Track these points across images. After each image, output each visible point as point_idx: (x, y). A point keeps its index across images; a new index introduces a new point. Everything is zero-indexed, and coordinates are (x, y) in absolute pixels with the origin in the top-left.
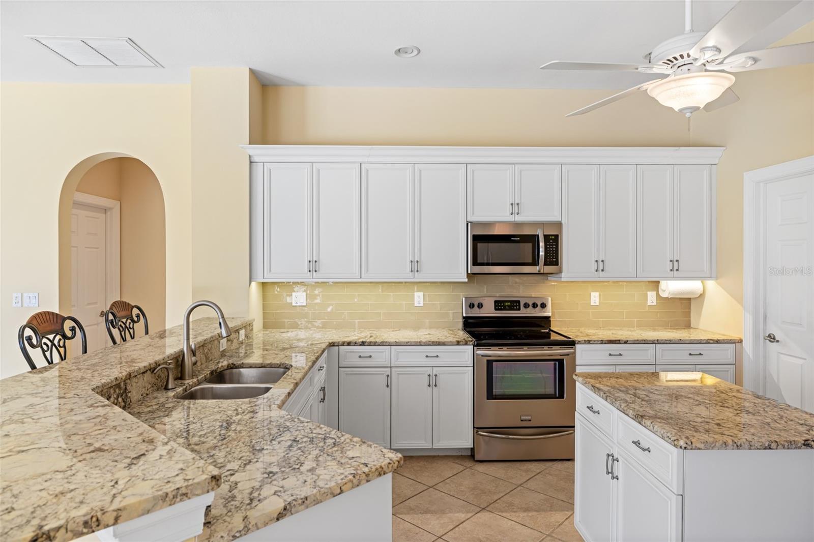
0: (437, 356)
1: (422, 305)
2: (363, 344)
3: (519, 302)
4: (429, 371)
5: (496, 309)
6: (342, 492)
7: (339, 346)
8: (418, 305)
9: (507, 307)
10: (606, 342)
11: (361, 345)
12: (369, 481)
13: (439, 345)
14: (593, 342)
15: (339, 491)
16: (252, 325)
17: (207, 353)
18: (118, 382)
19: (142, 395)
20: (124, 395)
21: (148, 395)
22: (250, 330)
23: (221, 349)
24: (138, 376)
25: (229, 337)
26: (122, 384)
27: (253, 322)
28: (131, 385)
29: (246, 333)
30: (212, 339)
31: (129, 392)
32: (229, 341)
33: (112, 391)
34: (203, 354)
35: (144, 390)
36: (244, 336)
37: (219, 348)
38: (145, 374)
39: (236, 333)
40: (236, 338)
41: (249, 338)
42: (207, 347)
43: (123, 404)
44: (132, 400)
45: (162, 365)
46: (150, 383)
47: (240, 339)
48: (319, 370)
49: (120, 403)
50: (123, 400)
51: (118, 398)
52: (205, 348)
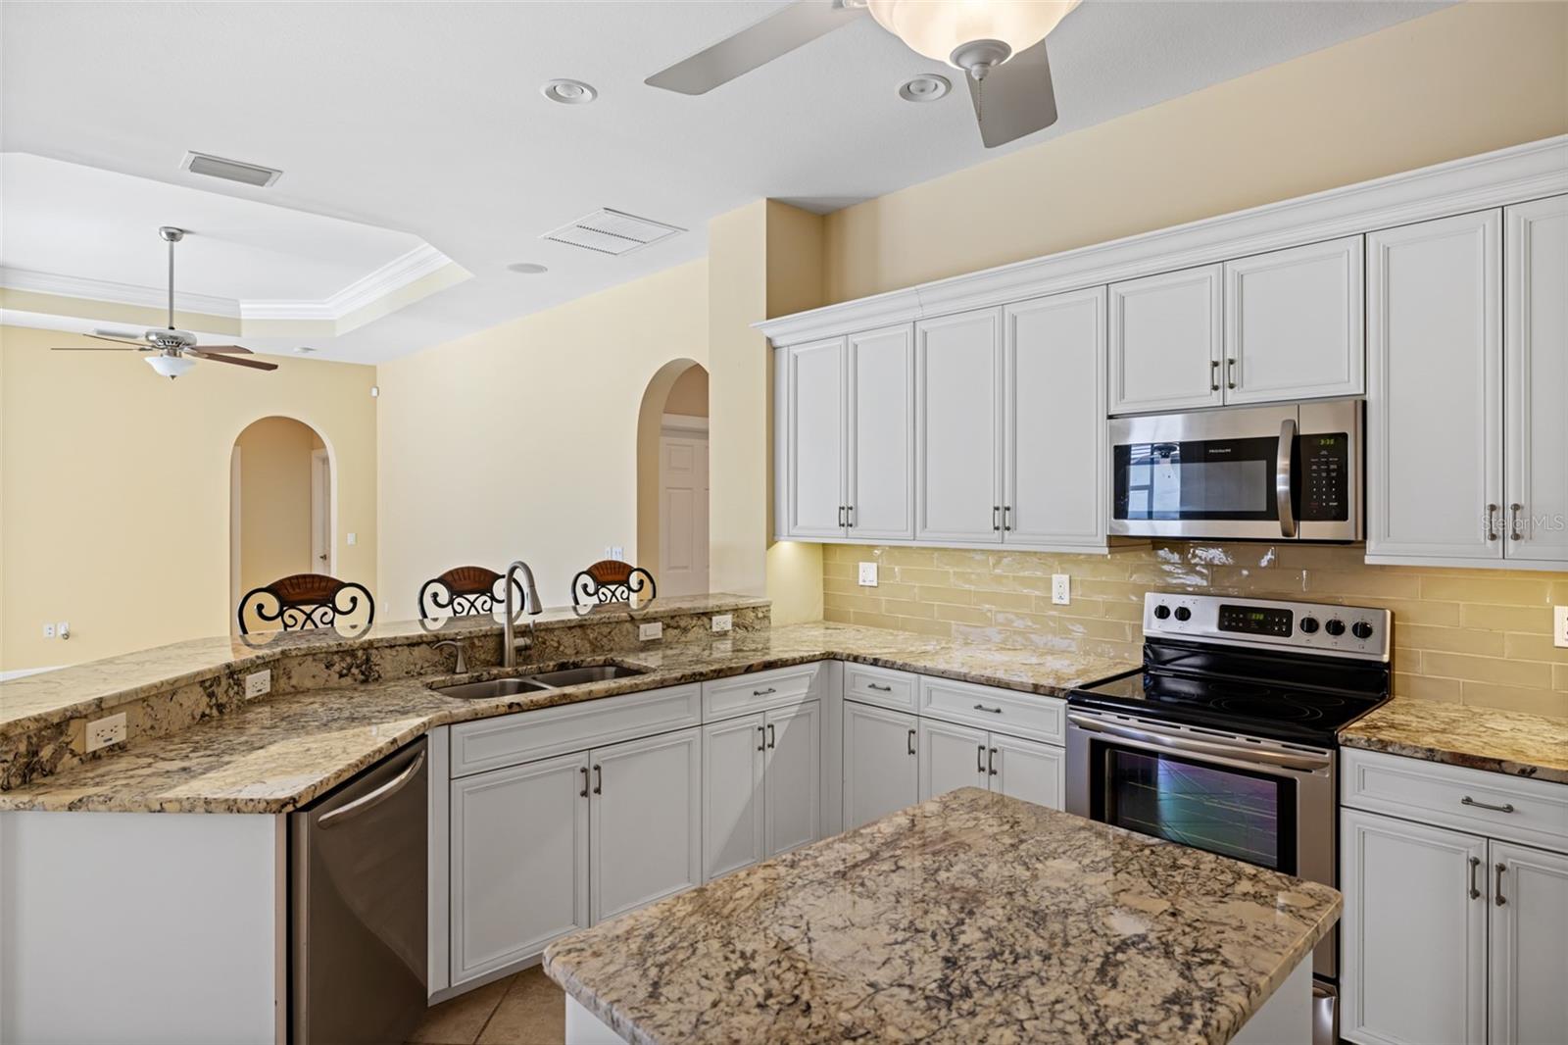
0: (998, 711)
1: (1066, 601)
2: (875, 662)
3: (1289, 614)
4: (982, 738)
5: (1221, 628)
6: (162, 810)
7: (842, 660)
8: (1058, 602)
9: (1254, 626)
10: (1445, 758)
11: (872, 664)
12: (210, 812)
13: (998, 687)
14: (1397, 749)
15: (158, 807)
16: (764, 609)
17: (596, 639)
18: (346, 648)
19: (407, 673)
20: (364, 667)
21: (421, 674)
22: (757, 617)
23: (642, 638)
24: (397, 648)
25: (673, 623)
26: (360, 653)
27: (768, 606)
28: (381, 657)
29: (741, 621)
30: (607, 621)
31: (375, 665)
32: (676, 628)
33: (336, 658)
34: (582, 639)
35: (412, 667)
36: (733, 626)
37: (638, 636)
38: (416, 648)
39: (699, 618)
40: (699, 626)
41: (750, 629)
42: (597, 631)
43: (362, 677)
44: (383, 675)
45: (446, 640)
46: (427, 661)
47: (715, 629)
48: (756, 693)
49: (353, 674)
50: (363, 673)
51: (349, 669)
52: (589, 631)
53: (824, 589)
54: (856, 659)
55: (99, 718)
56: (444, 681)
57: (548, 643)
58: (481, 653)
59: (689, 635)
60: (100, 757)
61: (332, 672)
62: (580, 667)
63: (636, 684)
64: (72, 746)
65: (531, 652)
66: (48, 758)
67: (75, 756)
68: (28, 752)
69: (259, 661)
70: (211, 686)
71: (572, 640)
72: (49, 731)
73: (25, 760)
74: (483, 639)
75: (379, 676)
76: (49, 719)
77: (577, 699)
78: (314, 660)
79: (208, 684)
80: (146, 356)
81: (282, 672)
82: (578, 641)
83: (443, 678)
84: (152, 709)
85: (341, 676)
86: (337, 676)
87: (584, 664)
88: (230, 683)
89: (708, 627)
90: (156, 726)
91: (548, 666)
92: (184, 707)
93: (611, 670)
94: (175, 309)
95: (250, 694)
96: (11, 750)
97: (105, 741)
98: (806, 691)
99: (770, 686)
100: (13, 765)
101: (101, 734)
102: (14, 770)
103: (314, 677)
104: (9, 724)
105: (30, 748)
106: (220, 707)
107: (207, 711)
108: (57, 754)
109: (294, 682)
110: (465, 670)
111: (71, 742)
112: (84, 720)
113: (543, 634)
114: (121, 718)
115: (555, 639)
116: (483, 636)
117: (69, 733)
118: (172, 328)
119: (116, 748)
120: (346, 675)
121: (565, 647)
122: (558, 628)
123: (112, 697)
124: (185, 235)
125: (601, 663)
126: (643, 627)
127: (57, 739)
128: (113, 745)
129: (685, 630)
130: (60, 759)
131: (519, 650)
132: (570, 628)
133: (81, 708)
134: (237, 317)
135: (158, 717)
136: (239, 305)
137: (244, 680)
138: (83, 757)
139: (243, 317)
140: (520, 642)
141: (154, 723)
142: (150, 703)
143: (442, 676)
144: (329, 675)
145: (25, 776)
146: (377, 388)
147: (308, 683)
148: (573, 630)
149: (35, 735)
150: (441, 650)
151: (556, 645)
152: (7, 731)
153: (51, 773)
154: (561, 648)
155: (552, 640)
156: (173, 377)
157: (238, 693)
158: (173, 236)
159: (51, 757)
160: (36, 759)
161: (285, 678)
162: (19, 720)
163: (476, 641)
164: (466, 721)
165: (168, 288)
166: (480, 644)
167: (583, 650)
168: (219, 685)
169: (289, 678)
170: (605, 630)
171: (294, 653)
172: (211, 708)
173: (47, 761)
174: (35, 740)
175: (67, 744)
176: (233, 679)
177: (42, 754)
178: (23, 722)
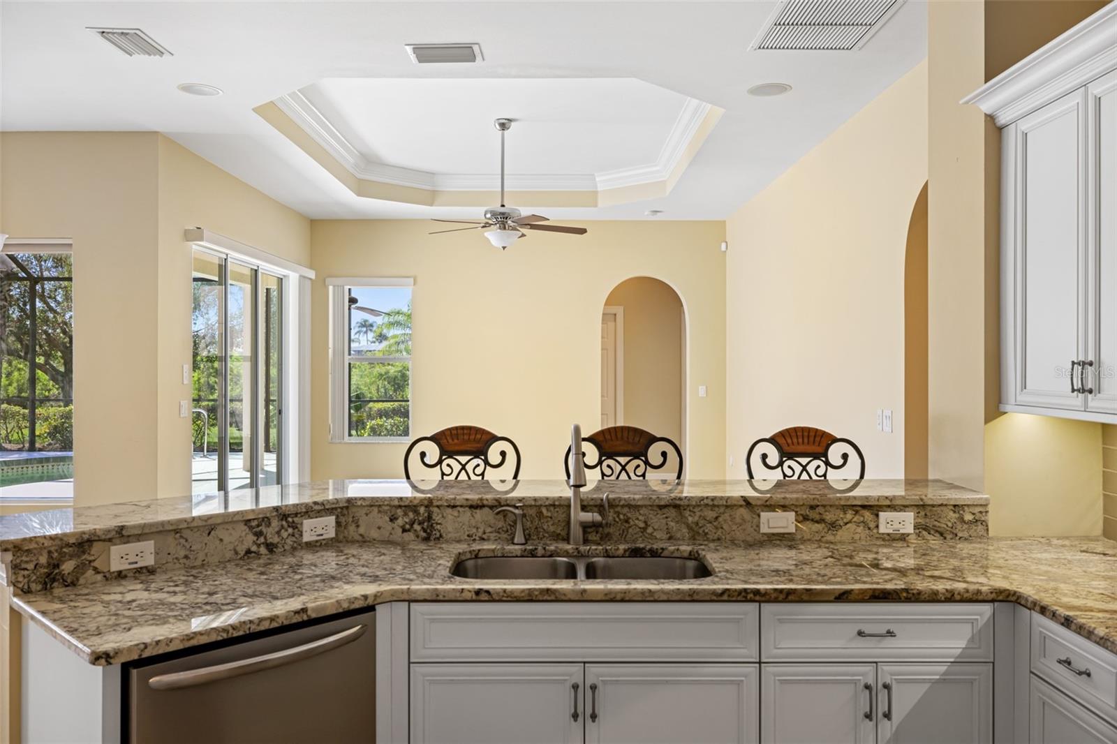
11: (1063, 624)
16: (977, 510)
17: (697, 524)
18: (406, 504)
19: (468, 536)
20: (426, 524)
21: (483, 539)
22: (962, 520)
23: (764, 529)
24: (459, 508)
25: (812, 514)
26: (422, 510)
27: (986, 505)
28: (443, 517)
29: (930, 522)
30: (711, 503)
31: (437, 524)
32: (817, 522)
33: (400, 512)
34: (677, 522)
35: (474, 530)
36: (916, 527)
37: (758, 526)
38: (478, 511)
39: (857, 512)
40: (858, 524)
41: (949, 537)
42: (698, 514)
43: (424, 535)
44: (444, 535)
45: (508, 505)
46: (490, 526)
47: (882, 529)
48: (860, 634)
49: (416, 531)
50: (425, 531)
51: (412, 524)
52: (687, 513)
53: (1104, 489)
54: (1043, 610)
55: (125, 543)
56: (493, 550)
57: (632, 523)
58: (550, 524)
59: (840, 533)
60: (125, 577)
61: (395, 525)
62: (660, 556)
63: (650, 591)
64: (95, 564)
65: (611, 530)
66: (70, 571)
67: (98, 573)
68: (49, 564)
69: (317, 507)
70: (258, 526)
71: (664, 521)
72: (71, 549)
73: (46, 570)
74: (552, 508)
75: (441, 536)
76: (65, 539)
77: (563, 598)
78: (379, 512)
79: (254, 523)
80: (486, 231)
81: (351, 519)
82: (672, 524)
83: (494, 547)
84: (187, 541)
85: (404, 531)
86: (401, 530)
87: (665, 553)
88: (282, 526)
89: (872, 525)
90: (191, 557)
91: (618, 549)
92: (225, 542)
93: (691, 564)
94: (505, 189)
95: (307, 537)
96: (31, 561)
97: (130, 564)
98: (963, 644)
99: (892, 627)
100: (33, 573)
101: (125, 557)
102: (34, 578)
103: (379, 528)
104: (25, 539)
105: (51, 561)
106: (271, 547)
107: (254, 548)
108: (80, 569)
109: (361, 530)
110: (523, 541)
111: (94, 560)
112: (109, 543)
113: (625, 510)
114: (148, 546)
115: (640, 518)
116: (551, 505)
117: (92, 552)
118: (503, 206)
119: (144, 571)
120: (409, 531)
121: (655, 530)
122: (645, 506)
123: (134, 527)
124: (513, 124)
125: (686, 555)
126: (765, 515)
127: (79, 557)
128: (141, 568)
129: (833, 526)
130: (83, 574)
131: (586, 527)
132: (661, 507)
133: (99, 533)
134: (594, 190)
135: (192, 549)
136: (595, 179)
137: (302, 524)
138: (108, 575)
139: (599, 189)
140: (588, 517)
141: (187, 553)
142: (182, 535)
143: (493, 544)
144: (393, 528)
145: (45, 583)
146: (726, 242)
147: (374, 534)
148: (665, 510)
149: (56, 551)
150: (504, 516)
151: (642, 525)
152: (22, 545)
153: (73, 584)
154: (650, 530)
155: (638, 519)
156: (504, 248)
157: (293, 535)
158: (503, 126)
159: (73, 571)
160: (57, 571)
161: (354, 525)
162: (35, 537)
163: (544, 510)
164: (425, 601)
165: (500, 173)
166: (549, 514)
167: (679, 535)
168: (269, 525)
169: (358, 526)
170: (710, 514)
171: (359, 503)
172: (259, 546)
173: (69, 574)
174: (56, 555)
175: (90, 562)
176: (287, 522)
177: (63, 567)
178: (38, 539)
